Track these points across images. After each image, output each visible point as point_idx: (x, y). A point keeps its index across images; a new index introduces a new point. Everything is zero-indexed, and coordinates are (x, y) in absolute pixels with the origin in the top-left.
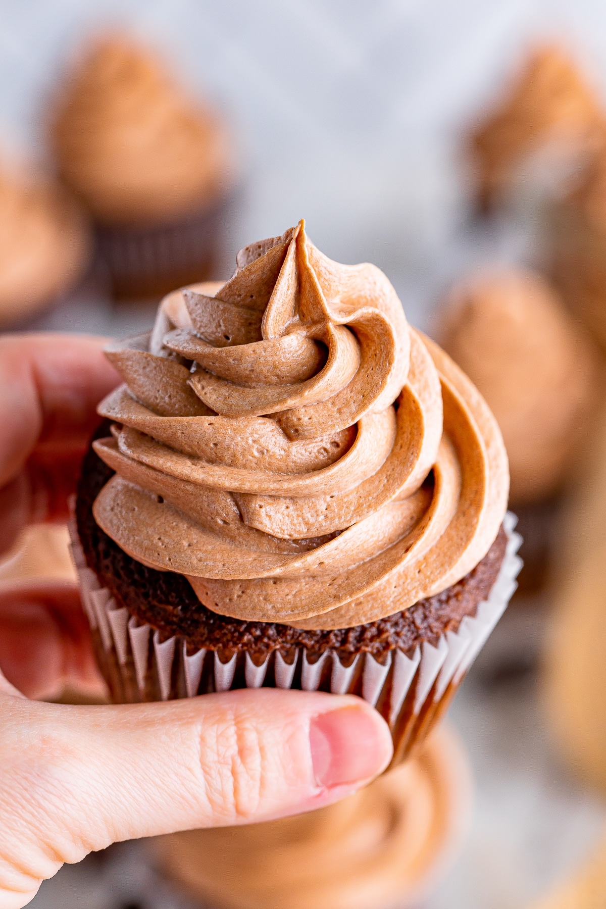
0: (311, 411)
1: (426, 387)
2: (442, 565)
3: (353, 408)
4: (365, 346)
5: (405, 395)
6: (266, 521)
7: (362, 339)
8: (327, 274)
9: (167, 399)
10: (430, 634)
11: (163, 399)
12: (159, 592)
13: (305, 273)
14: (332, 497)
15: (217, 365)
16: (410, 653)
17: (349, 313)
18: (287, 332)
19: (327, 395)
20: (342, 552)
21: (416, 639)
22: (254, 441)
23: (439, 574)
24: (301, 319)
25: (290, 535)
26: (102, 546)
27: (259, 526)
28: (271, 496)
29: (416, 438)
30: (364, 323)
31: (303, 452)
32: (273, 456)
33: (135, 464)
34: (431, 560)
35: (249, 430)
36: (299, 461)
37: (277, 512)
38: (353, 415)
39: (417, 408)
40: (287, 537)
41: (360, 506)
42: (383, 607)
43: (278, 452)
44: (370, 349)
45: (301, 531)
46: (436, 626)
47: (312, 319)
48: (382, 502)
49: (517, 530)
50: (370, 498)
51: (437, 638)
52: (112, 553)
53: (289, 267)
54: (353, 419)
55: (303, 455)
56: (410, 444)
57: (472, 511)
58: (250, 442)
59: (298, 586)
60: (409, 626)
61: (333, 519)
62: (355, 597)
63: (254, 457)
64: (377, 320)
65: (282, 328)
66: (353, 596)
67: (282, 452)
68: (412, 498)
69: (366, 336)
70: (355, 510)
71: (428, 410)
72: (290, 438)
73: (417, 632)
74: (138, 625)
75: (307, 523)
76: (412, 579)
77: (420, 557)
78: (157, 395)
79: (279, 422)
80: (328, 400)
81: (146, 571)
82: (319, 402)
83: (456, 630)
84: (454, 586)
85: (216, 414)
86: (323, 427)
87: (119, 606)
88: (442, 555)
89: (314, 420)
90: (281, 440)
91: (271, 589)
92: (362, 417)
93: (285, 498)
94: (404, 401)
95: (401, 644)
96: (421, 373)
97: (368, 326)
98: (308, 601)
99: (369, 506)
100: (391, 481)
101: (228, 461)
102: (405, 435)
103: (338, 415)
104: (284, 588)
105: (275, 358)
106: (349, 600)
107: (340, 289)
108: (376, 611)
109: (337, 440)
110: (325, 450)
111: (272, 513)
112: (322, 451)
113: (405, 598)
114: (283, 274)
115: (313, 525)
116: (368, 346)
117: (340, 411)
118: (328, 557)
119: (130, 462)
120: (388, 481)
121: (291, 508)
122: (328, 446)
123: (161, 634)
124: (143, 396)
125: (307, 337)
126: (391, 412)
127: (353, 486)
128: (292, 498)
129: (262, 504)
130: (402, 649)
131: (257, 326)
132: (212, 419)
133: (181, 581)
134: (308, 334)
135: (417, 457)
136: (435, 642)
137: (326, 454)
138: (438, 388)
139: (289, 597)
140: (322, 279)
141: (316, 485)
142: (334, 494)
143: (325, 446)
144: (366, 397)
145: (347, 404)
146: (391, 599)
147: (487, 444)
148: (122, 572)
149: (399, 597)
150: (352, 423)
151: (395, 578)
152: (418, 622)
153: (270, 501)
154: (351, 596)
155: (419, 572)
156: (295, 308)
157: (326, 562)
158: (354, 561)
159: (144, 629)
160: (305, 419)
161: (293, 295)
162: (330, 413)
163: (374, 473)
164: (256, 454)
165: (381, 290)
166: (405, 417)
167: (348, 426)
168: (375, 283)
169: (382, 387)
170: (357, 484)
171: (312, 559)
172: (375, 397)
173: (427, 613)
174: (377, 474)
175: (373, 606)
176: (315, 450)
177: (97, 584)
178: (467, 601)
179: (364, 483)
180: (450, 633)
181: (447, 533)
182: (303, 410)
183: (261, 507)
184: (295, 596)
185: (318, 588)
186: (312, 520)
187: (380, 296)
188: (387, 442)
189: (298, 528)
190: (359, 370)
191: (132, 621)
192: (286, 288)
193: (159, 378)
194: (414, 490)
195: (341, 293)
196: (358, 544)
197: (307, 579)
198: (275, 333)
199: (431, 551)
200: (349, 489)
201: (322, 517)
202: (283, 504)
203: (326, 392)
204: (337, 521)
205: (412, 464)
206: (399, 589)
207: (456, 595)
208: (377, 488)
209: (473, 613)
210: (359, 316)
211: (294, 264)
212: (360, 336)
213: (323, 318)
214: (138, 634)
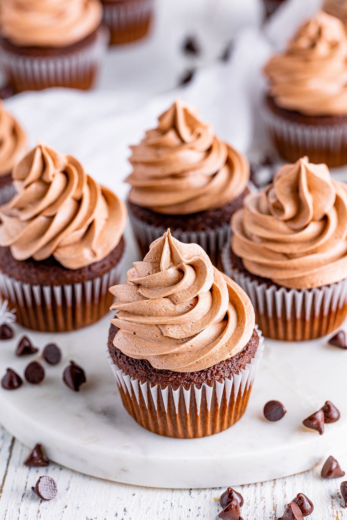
0: (181, 294)
1: (221, 285)
2: (234, 343)
3: (195, 290)
4: (197, 270)
5: (214, 286)
6: (171, 333)
7: (196, 268)
8: (180, 247)
9: (132, 298)
10: (235, 370)
11: (131, 298)
12: (139, 367)
13: (172, 247)
14: (193, 323)
15: (147, 283)
16: (229, 378)
17: (190, 259)
18: (169, 268)
19: (186, 288)
20: (198, 341)
21: (230, 373)
22: (163, 306)
23: (234, 346)
24: (173, 263)
25: (180, 337)
26: (118, 355)
27: (169, 335)
28: (171, 325)
29: (219, 300)
30: (195, 262)
31: (180, 308)
32: (170, 310)
33: (124, 321)
34: (230, 342)
35: (161, 303)
36: (179, 311)
37: (174, 330)
38: (196, 293)
39: (218, 290)
40: (179, 338)
41: (203, 324)
42: (216, 359)
43: (172, 309)
44: (199, 271)
45: (184, 336)
46: (237, 367)
47: (177, 262)
48: (210, 322)
49: (259, 328)
50: (206, 321)
51: (238, 372)
52: (122, 356)
53: (167, 245)
54: (196, 294)
55: (180, 309)
56: (217, 302)
57: (242, 324)
58: (161, 306)
59: (185, 355)
60: (227, 368)
61: (194, 330)
62: (205, 356)
63: (164, 312)
64: (200, 260)
65: (167, 267)
66: (204, 355)
67: (173, 309)
68: (221, 323)
69: (197, 267)
70: (201, 326)
71: (223, 292)
72: (174, 304)
73: (230, 370)
74: (134, 379)
75: (185, 333)
76: (225, 349)
77: (226, 341)
78: (129, 298)
79: (171, 299)
80: (186, 290)
81: (134, 360)
82: (183, 291)
83: (244, 368)
84: (241, 353)
85: (149, 299)
86: (186, 298)
87: (126, 374)
88: (234, 340)
89: (182, 296)
90: (172, 305)
91: (176, 357)
92: (198, 293)
93: (176, 325)
94: (214, 289)
95: (226, 375)
96: (219, 281)
97: (196, 263)
98: (189, 359)
99: (206, 324)
100: (212, 315)
101: (155, 315)
102: (215, 300)
103: (190, 294)
104: (180, 356)
105: (166, 277)
106: (203, 357)
107: (186, 252)
108: (214, 361)
109: (192, 303)
110: (188, 307)
111: (173, 331)
112: (187, 307)
113: (223, 356)
114: (165, 248)
115: (187, 333)
116: (198, 270)
117: (191, 292)
118: (194, 343)
119: (122, 321)
120: (211, 315)
121: (179, 328)
122: (189, 305)
123: (142, 381)
124: (124, 300)
125: (176, 269)
126: (209, 293)
127: (199, 318)
128: (179, 325)
129: (169, 328)
130: (226, 377)
131: (159, 268)
132: (147, 300)
133: (147, 362)
134: (177, 268)
135: (220, 306)
136: (237, 373)
137: (188, 308)
138: (226, 285)
139: (182, 359)
140: (179, 249)
141: (186, 318)
142: (193, 322)
143: (187, 305)
144: (199, 287)
145: (193, 290)
146: (218, 357)
147: (246, 304)
148: (126, 362)
149: (221, 356)
150: (196, 296)
151: (219, 349)
152: (230, 366)
153: (171, 326)
154: (203, 355)
155: (227, 346)
156: (171, 260)
157: (193, 345)
158: (203, 344)
159: (136, 380)
160: (179, 297)
161: (169, 255)
162: (187, 293)
163: (206, 314)
164: (164, 310)
165: (201, 252)
166: (215, 294)
167: (194, 297)
168: (198, 250)
169: (204, 282)
170: (201, 317)
171: (188, 344)
172: (202, 286)
173: (233, 363)
174: (207, 314)
175: (212, 360)
176: (185, 307)
177: (118, 368)
178: (246, 358)
179: (203, 317)
180: (242, 369)
181: (234, 332)
182: (178, 294)
183: (168, 329)
184: (184, 358)
185: (192, 355)
186: (187, 331)
187: (201, 255)
188: (209, 302)
189: (182, 335)
190: (196, 278)
191: (132, 378)
192: (166, 252)
193: (128, 292)
194: (222, 319)
195: (186, 254)
196: (204, 338)
197: (188, 353)
198: (165, 269)
199: (230, 339)
200: (198, 319)
201: (190, 330)
202: (176, 327)
203: (185, 286)
204: (195, 330)
205: (219, 309)
206: (221, 353)
207: (242, 356)
208: (208, 318)
209: (249, 362)
210: (193, 260)
211: (168, 244)
212: (195, 268)
213: (181, 261)
214: (134, 383)
